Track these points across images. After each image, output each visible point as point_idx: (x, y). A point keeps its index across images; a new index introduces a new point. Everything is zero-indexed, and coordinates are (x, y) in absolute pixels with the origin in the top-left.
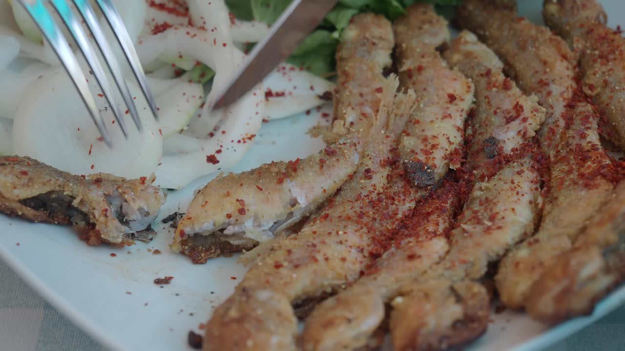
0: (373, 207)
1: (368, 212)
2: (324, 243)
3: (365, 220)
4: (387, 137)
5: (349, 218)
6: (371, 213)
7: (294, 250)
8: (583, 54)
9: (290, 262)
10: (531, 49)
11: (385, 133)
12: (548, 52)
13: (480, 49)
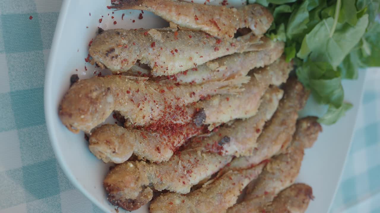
0: (176, 109)
1: (172, 109)
2: (149, 102)
3: (168, 110)
4: (215, 91)
5: (166, 102)
6: (172, 110)
7: (139, 93)
8: (287, 154)
9: (133, 95)
10: (282, 128)
11: (217, 89)
12: (283, 137)
13: (275, 104)
